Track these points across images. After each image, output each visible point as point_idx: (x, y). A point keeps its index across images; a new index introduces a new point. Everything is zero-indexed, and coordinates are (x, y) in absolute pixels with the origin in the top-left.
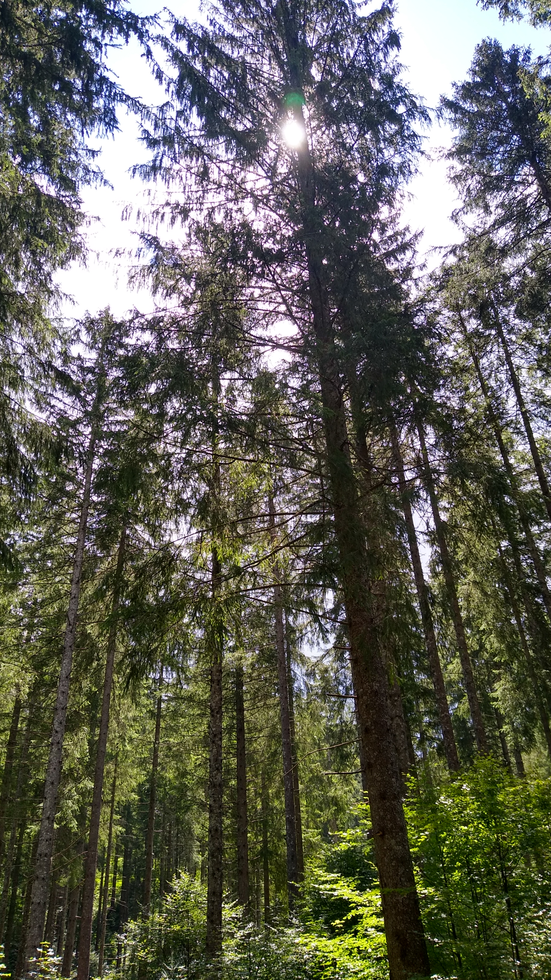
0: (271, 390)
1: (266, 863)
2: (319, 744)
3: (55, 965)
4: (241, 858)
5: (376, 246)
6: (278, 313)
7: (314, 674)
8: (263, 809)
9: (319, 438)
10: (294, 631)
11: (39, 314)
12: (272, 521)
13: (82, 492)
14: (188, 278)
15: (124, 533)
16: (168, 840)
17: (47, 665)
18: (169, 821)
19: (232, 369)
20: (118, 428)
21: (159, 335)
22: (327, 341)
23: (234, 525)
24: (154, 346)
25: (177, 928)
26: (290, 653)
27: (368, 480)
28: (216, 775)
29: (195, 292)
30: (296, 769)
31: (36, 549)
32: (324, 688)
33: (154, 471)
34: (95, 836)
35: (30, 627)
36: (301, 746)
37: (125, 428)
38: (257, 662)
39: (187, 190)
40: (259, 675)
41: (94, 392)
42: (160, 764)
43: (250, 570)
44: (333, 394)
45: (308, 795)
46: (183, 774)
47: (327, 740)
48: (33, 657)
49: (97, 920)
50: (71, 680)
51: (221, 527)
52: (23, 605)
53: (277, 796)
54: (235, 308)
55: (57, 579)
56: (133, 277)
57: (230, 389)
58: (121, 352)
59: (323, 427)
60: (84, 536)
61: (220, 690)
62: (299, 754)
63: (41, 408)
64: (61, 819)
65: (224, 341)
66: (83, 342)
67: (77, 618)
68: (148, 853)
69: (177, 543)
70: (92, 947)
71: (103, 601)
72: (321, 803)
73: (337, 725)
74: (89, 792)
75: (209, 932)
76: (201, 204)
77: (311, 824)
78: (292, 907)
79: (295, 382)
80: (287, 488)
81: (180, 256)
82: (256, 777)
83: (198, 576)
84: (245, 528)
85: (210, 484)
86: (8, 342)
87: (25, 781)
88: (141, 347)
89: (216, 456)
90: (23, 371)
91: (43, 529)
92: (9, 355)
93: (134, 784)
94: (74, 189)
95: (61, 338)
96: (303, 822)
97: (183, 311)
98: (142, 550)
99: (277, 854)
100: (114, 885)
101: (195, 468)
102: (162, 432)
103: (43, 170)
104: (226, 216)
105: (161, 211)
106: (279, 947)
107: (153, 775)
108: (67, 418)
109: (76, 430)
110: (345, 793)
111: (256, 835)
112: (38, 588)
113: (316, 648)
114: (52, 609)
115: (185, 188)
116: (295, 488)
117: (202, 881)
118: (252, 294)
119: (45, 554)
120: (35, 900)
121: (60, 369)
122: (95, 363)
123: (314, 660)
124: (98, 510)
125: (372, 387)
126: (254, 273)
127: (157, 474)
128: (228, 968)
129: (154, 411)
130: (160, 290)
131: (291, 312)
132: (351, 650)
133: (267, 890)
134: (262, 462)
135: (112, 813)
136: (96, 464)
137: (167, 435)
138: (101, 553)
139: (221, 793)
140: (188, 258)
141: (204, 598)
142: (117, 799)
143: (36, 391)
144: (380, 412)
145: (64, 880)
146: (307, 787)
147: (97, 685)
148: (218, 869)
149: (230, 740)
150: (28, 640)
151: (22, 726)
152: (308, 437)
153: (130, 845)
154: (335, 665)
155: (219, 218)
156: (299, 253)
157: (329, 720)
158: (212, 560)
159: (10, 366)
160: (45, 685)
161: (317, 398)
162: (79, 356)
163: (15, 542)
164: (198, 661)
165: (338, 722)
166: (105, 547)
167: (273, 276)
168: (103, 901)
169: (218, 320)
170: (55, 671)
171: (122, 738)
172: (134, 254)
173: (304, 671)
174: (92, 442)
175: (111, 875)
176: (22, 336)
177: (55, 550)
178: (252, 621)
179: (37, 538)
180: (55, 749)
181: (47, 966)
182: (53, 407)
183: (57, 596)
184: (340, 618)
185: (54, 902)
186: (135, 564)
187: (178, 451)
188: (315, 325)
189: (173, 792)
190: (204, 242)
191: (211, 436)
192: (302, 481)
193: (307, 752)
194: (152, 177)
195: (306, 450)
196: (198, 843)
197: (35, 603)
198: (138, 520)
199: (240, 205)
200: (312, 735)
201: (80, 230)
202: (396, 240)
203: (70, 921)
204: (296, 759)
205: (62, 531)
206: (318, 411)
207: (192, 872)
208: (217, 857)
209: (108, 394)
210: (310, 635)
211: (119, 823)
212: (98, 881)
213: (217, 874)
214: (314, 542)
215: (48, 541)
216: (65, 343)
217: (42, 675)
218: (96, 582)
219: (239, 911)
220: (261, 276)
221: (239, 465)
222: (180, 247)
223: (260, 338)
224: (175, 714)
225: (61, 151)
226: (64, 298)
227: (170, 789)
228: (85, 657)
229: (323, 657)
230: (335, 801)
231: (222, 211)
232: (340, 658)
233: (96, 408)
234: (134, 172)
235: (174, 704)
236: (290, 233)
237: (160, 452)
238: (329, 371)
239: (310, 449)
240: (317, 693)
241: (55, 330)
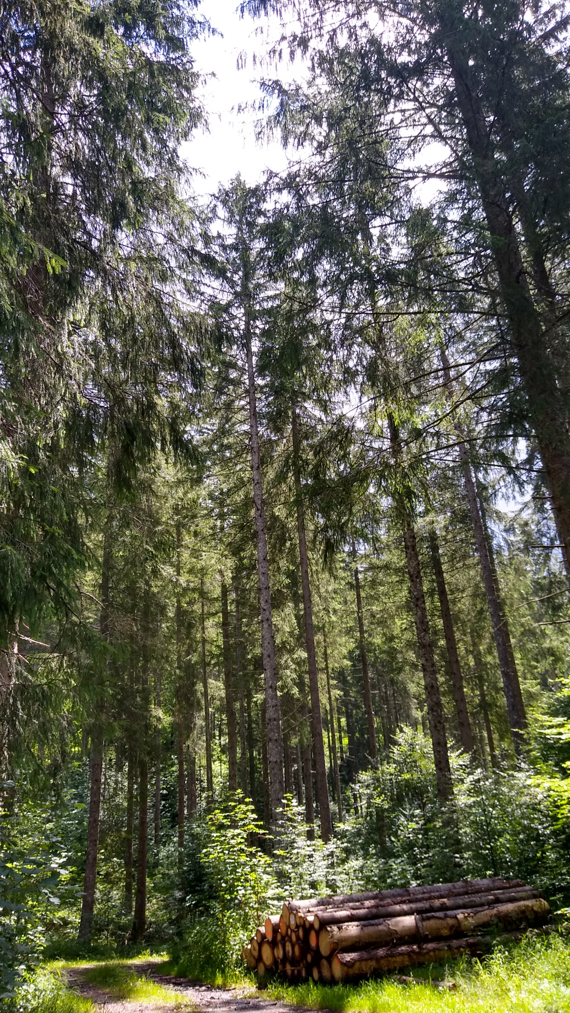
0: (429, 228)
1: (486, 715)
2: (527, 599)
3: (299, 814)
4: (460, 711)
5: (530, 29)
6: (425, 136)
7: (514, 529)
8: (476, 664)
9: (489, 273)
10: (485, 488)
11: (173, 197)
12: (446, 375)
13: (246, 377)
14: (318, 120)
15: (294, 413)
16: (385, 700)
17: (244, 550)
18: (384, 682)
19: (381, 214)
20: (270, 304)
21: (297, 192)
22: (485, 157)
23: (407, 386)
24: (294, 206)
25: (407, 776)
26: (484, 510)
27: (552, 311)
28: (424, 636)
29: (328, 135)
30: (506, 624)
31: (213, 442)
32: (526, 541)
33: (314, 343)
34: (316, 701)
35: (221, 516)
36: (508, 602)
37: (277, 302)
38: (451, 524)
39: (302, 17)
40: (454, 537)
41: (240, 270)
42: (366, 631)
43: (432, 430)
44: (500, 219)
45: (522, 648)
46: (391, 639)
47: (535, 593)
48: (230, 544)
49: (330, 775)
50: (268, 561)
51: (394, 390)
52: (211, 496)
53: (489, 651)
54: (375, 142)
55: (238, 467)
56: (260, 133)
57: (382, 238)
58: (261, 220)
59: (494, 260)
60: (256, 422)
61: (416, 555)
62: (507, 609)
63: (193, 297)
64: (282, 688)
65: (368, 183)
66: (219, 218)
67: (263, 502)
68: (368, 712)
69: (349, 415)
70: (330, 798)
71: (285, 482)
72: (537, 655)
73: (545, 578)
74: (304, 661)
75: (439, 779)
76: (320, 28)
77: (528, 676)
78: (518, 752)
79: (454, 215)
80: (460, 337)
81: (306, 96)
82: (465, 635)
83: (376, 445)
84: (419, 388)
85: (375, 347)
86: (148, 233)
87: (244, 657)
88: (281, 211)
89: (376, 315)
90: (168, 262)
91: (216, 421)
92: (151, 247)
93: (345, 651)
94: (183, 49)
95: (198, 218)
96: (519, 674)
97: (318, 158)
98: (315, 428)
99: (496, 706)
100: (341, 743)
101: (357, 332)
102: (315, 300)
103: (148, 35)
104: (350, 37)
105: (278, 48)
106: (510, 790)
107: (361, 641)
108: (218, 303)
109: (229, 314)
110: (562, 643)
111: (472, 689)
112: (222, 478)
113: (512, 502)
114: (239, 497)
115: (299, 14)
116: (468, 335)
117: (425, 735)
118: (392, 121)
119: (222, 445)
120: (273, 759)
121: (203, 252)
122: (236, 239)
123: (513, 515)
124: (265, 393)
125: (546, 201)
126: (392, 96)
127: (319, 345)
128: (462, 810)
129: (305, 279)
130: (291, 140)
131: (440, 133)
132: (553, 499)
133: (490, 739)
134: (429, 312)
135: (328, 679)
136: (255, 345)
137: (323, 302)
138: (275, 436)
139: (432, 652)
140: (314, 96)
141: (387, 466)
142: (330, 666)
143: (184, 281)
144: (558, 229)
145: (294, 741)
146: (520, 641)
147: (293, 563)
148: (440, 722)
149: (432, 602)
150: (222, 529)
151: (231, 608)
152: (478, 275)
153: (350, 707)
154: (536, 517)
155: (342, 40)
156: (440, 59)
157: (535, 574)
158: (389, 427)
159: (156, 259)
160: (245, 569)
161: (482, 228)
162: (219, 234)
163: (192, 437)
164: (389, 530)
165: (545, 574)
166: (278, 430)
167: (414, 93)
168: (333, 758)
169: (358, 160)
170: (253, 555)
171: (326, 610)
172: (257, 106)
173: (502, 527)
174: (247, 324)
175: (337, 735)
176: (159, 224)
177: (231, 440)
178: (440, 483)
179: (212, 430)
180: (266, 626)
181: (294, 814)
182: (202, 294)
183: (242, 483)
184: (535, 468)
185: (288, 761)
186: (310, 441)
187: (337, 316)
188: (470, 140)
189: (384, 656)
190: (330, 72)
191: (371, 294)
192: (475, 325)
193: (515, 607)
194: (262, 12)
195: (477, 289)
196: (415, 701)
197: (222, 493)
198: (307, 397)
199: (365, 18)
200: (519, 590)
201: (195, 92)
202: (554, 16)
203: (306, 776)
204: (504, 616)
205: (234, 420)
206: (485, 242)
207: (414, 725)
208: (437, 711)
209: (255, 270)
210: (504, 490)
211: (336, 687)
212: (326, 740)
213: (439, 727)
214: (497, 391)
215: (223, 432)
216: (204, 223)
217: (241, 559)
218: (275, 465)
219: (466, 758)
220: (399, 97)
221: (403, 321)
222: (304, 86)
223: (409, 171)
224: (374, 583)
225: (163, 9)
226: (194, 173)
227: (380, 653)
228: (278, 538)
229: (522, 510)
230: (551, 652)
231: (345, 31)
232: (541, 510)
233: (245, 286)
234: (242, 11)
235: (370, 574)
236: (427, 37)
237: (318, 322)
238: (492, 193)
239: (481, 287)
240: (519, 548)
241: (192, 211)
